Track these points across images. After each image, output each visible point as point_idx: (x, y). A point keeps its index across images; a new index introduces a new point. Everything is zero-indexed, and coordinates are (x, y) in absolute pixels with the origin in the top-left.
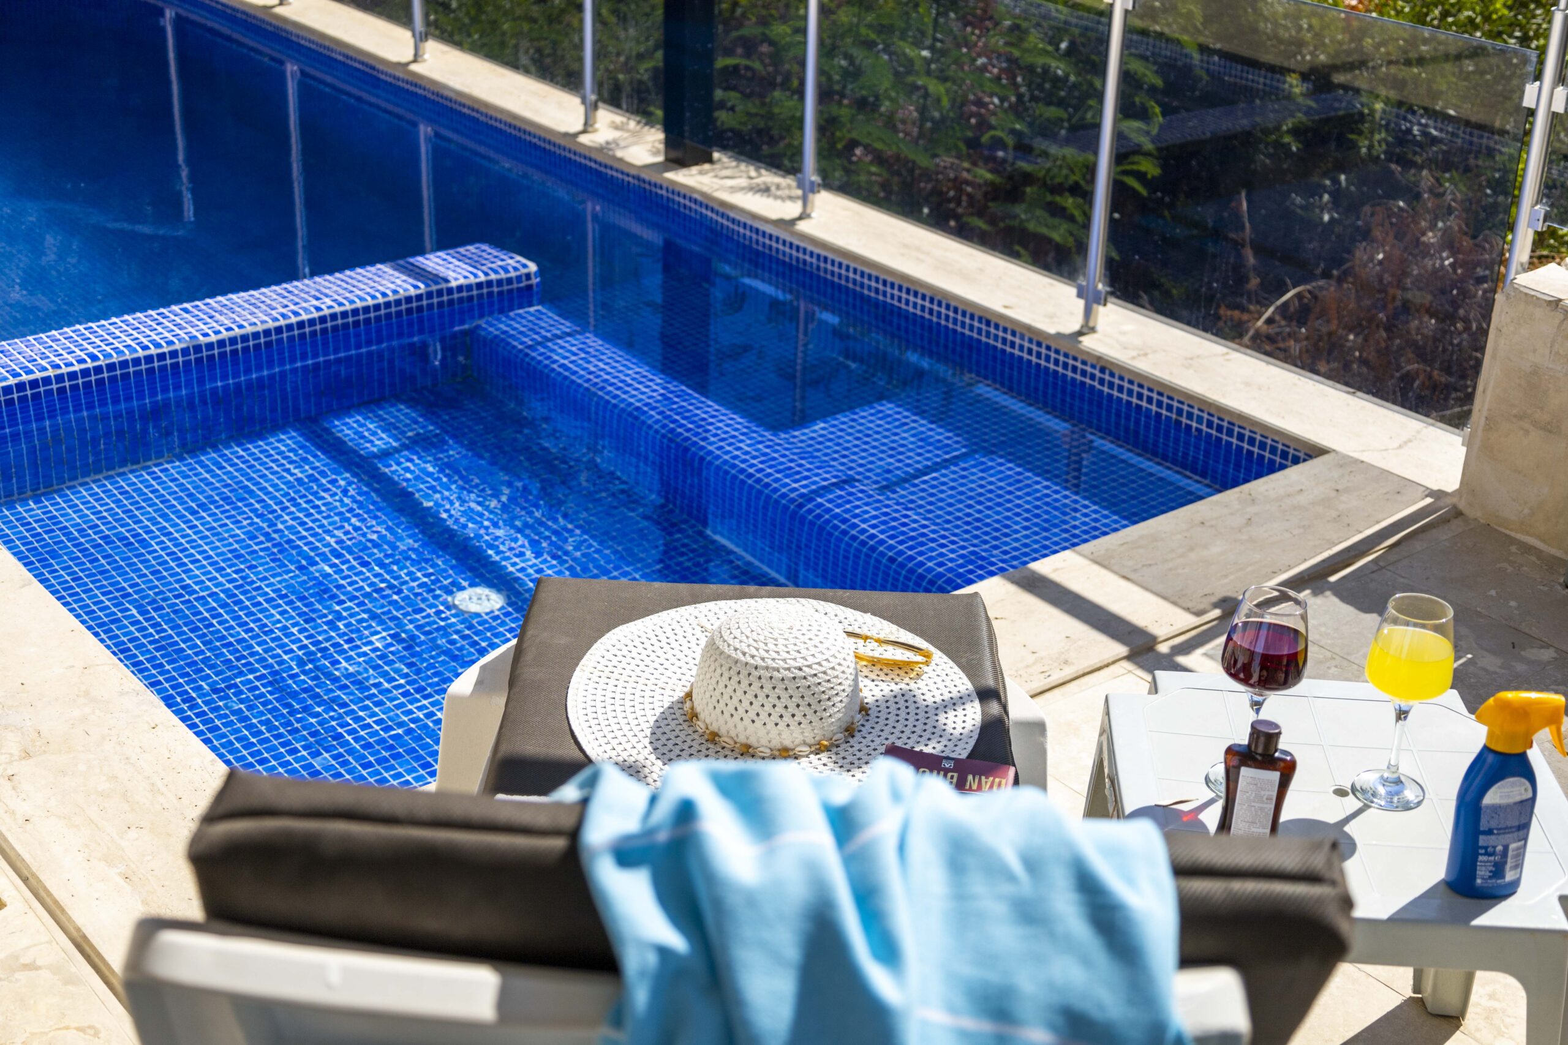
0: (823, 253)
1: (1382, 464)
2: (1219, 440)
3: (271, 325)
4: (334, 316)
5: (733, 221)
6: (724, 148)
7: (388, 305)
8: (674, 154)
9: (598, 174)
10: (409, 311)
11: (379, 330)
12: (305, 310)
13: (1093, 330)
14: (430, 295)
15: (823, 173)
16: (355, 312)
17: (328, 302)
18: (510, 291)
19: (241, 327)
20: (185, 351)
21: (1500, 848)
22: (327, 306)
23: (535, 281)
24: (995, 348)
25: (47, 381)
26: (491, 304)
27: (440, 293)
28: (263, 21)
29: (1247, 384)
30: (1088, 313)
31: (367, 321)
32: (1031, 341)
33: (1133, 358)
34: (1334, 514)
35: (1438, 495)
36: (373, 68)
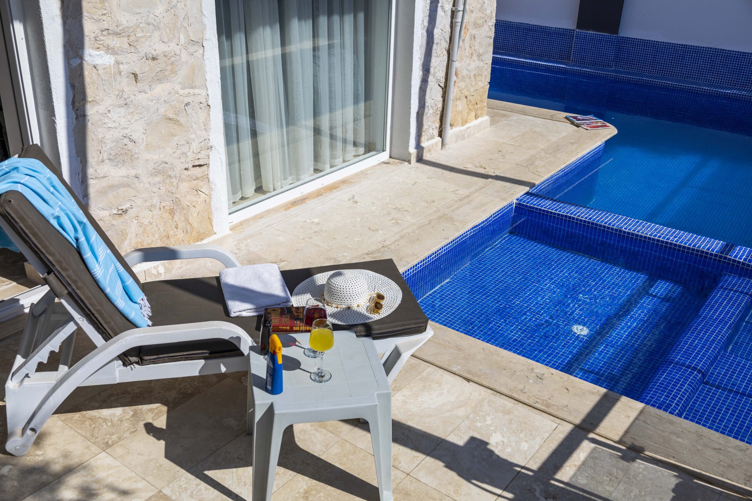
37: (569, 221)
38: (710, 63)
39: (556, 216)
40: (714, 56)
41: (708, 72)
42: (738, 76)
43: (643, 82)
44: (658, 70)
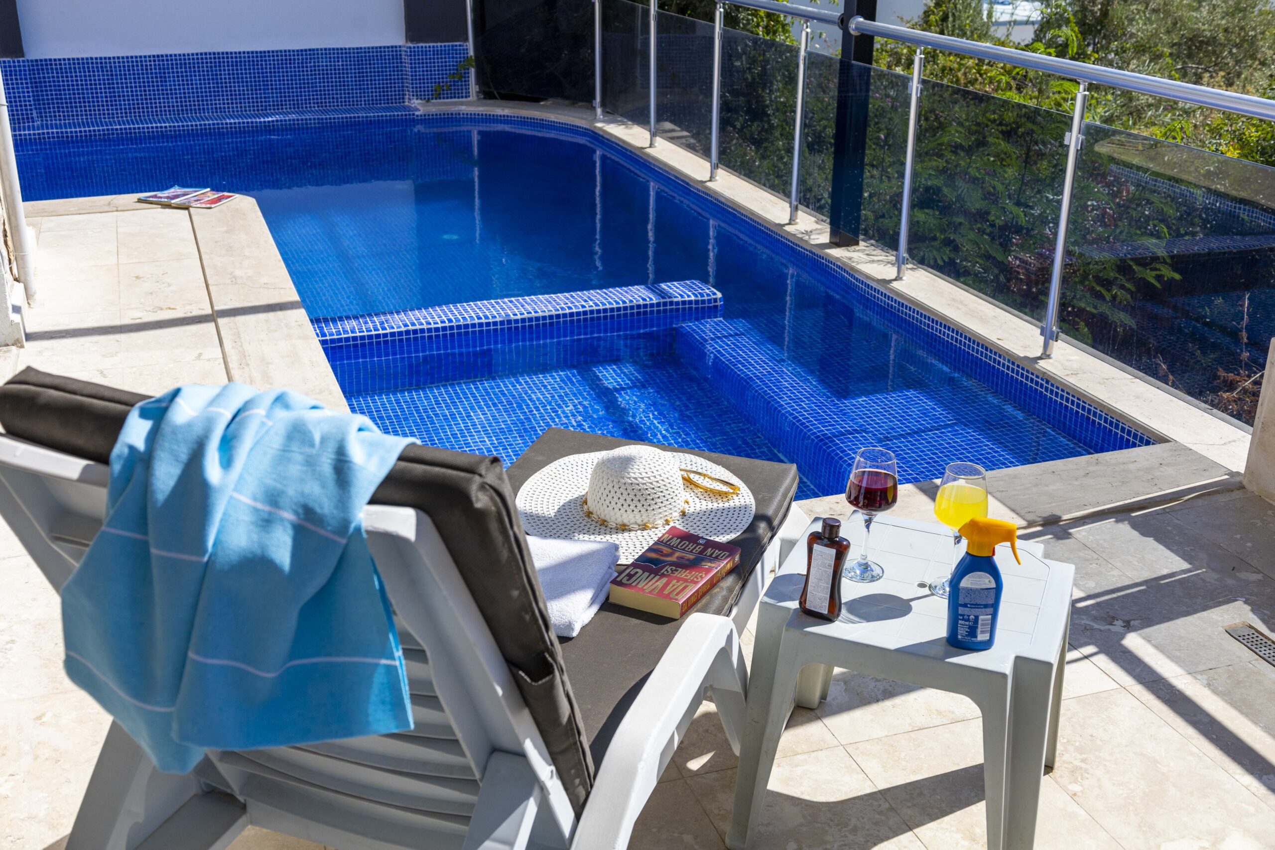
0: (902, 301)
1: (1204, 453)
2: (1111, 431)
3: (554, 313)
4: (592, 312)
5: (857, 279)
6: (868, 237)
7: (625, 308)
8: (834, 240)
9: (793, 249)
10: (639, 313)
11: (619, 323)
12: (575, 306)
13: (1049, 357)
14: (658, 304)
15: (910, 251)
16: (605, 310)
17: (591, 303)
18: (703, 308)
19: (536, 312)
20: (502, 323)
21: (972, 617)
22: (590, 306)
23: (719, 303)
24: (989, 364)
25: (422, 331)
26: (690, 314)
27: (665, 304)
28: (638, 156)
29: (1137, 397)
30: (1046, 346)
31: (612, 317)
32: (1009, 361)
33: (1067, 375)
34: (1150, 477)
35: (1232, 474)
36: (688, 184)
37: (416, 339)
38: (213, 79)
39: (389, 338)
40: (215, 66)
41: (215, 96)
42: (265, 93)
43: (117, 134)
44: (125, 109)
